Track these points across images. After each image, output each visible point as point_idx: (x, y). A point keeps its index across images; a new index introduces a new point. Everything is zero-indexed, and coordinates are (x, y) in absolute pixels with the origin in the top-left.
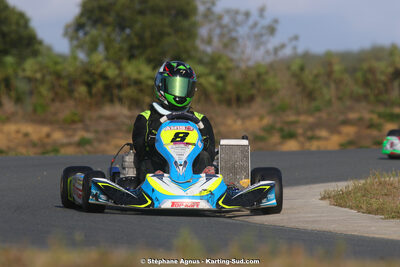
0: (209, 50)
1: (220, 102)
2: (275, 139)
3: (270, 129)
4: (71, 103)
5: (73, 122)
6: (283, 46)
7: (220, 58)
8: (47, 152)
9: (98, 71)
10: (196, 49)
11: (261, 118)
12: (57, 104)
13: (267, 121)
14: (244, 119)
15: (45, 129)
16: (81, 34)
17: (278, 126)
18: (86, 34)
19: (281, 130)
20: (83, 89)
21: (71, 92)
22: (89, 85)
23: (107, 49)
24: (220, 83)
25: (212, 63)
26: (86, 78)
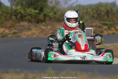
0: (51, 5)
1: (55, 21)
4: (11, 22)
5: (11, 27)
6: (73, 3)
7: (55, 7)
8: (3, 37)
9: (19, 12)
10: (47, 5)
12: (7, 22)
15: (3, 29)
16: (13, 1)
18: (15, 1)
20: (14, 17)
21: (11, 18)
22: (16, 16)
23: (22, 5)
24: (55, 15)
25: (53, 9)
26: (15, 14)
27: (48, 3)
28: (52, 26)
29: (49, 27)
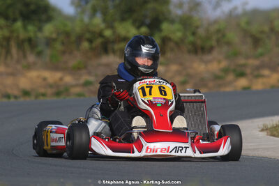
0: (179, 12)
1: (189, 52)
2: (231, 77)
3: (226, 71)
5: (79, 69)
6: (235, 8)
10: (170, 12)
11: (219, 62)
12: (67, 56)
13: (224, 64)
14: (206, 63)
15: (58, 75)
16: (83, 3)
17: (232, 68)
19: (234, 71)
20: (85, 45)
22: (90, 41)
23: (105, 13)
26: (88, 35)
27: (172, 8)
28: (181, 64)
29: (174, 68)
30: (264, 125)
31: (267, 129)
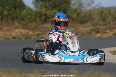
0: (74, 7)
1: (78, 22)
2: (94, 33)
3: (92, 30)
4: (34, 24)
5: (35, 29)
8: (27, 38)
9: (43, 13)
11: (90, 27)
12: (30, 24)
13: (91, 28)
14: (85, 27)
15: (27, 31)
16: (37, 3)
17: (95, 29)
18: (39, 3)
19: (96, 31)
20: (38, 19)
21: (35, 20)
22: (40, 17)
23: (46, 7)
25: (75, 11)
26: (39, 15)
27: (71, 5)
28: (75, 28)
30: (110, 50)
31: (111, 52)
